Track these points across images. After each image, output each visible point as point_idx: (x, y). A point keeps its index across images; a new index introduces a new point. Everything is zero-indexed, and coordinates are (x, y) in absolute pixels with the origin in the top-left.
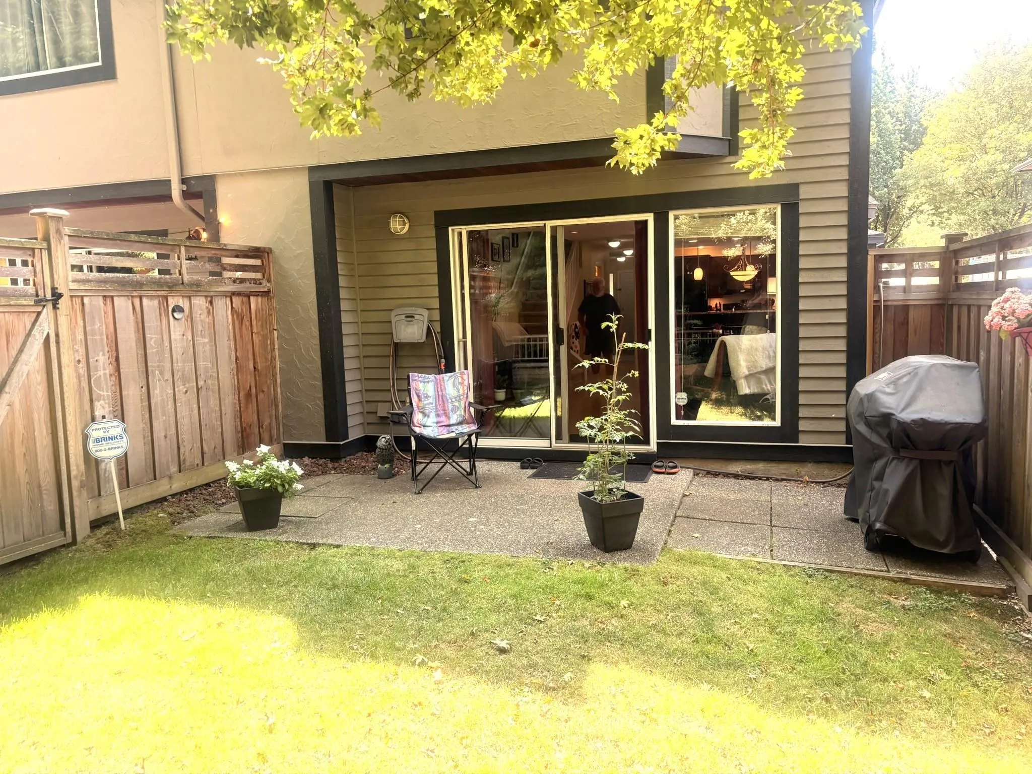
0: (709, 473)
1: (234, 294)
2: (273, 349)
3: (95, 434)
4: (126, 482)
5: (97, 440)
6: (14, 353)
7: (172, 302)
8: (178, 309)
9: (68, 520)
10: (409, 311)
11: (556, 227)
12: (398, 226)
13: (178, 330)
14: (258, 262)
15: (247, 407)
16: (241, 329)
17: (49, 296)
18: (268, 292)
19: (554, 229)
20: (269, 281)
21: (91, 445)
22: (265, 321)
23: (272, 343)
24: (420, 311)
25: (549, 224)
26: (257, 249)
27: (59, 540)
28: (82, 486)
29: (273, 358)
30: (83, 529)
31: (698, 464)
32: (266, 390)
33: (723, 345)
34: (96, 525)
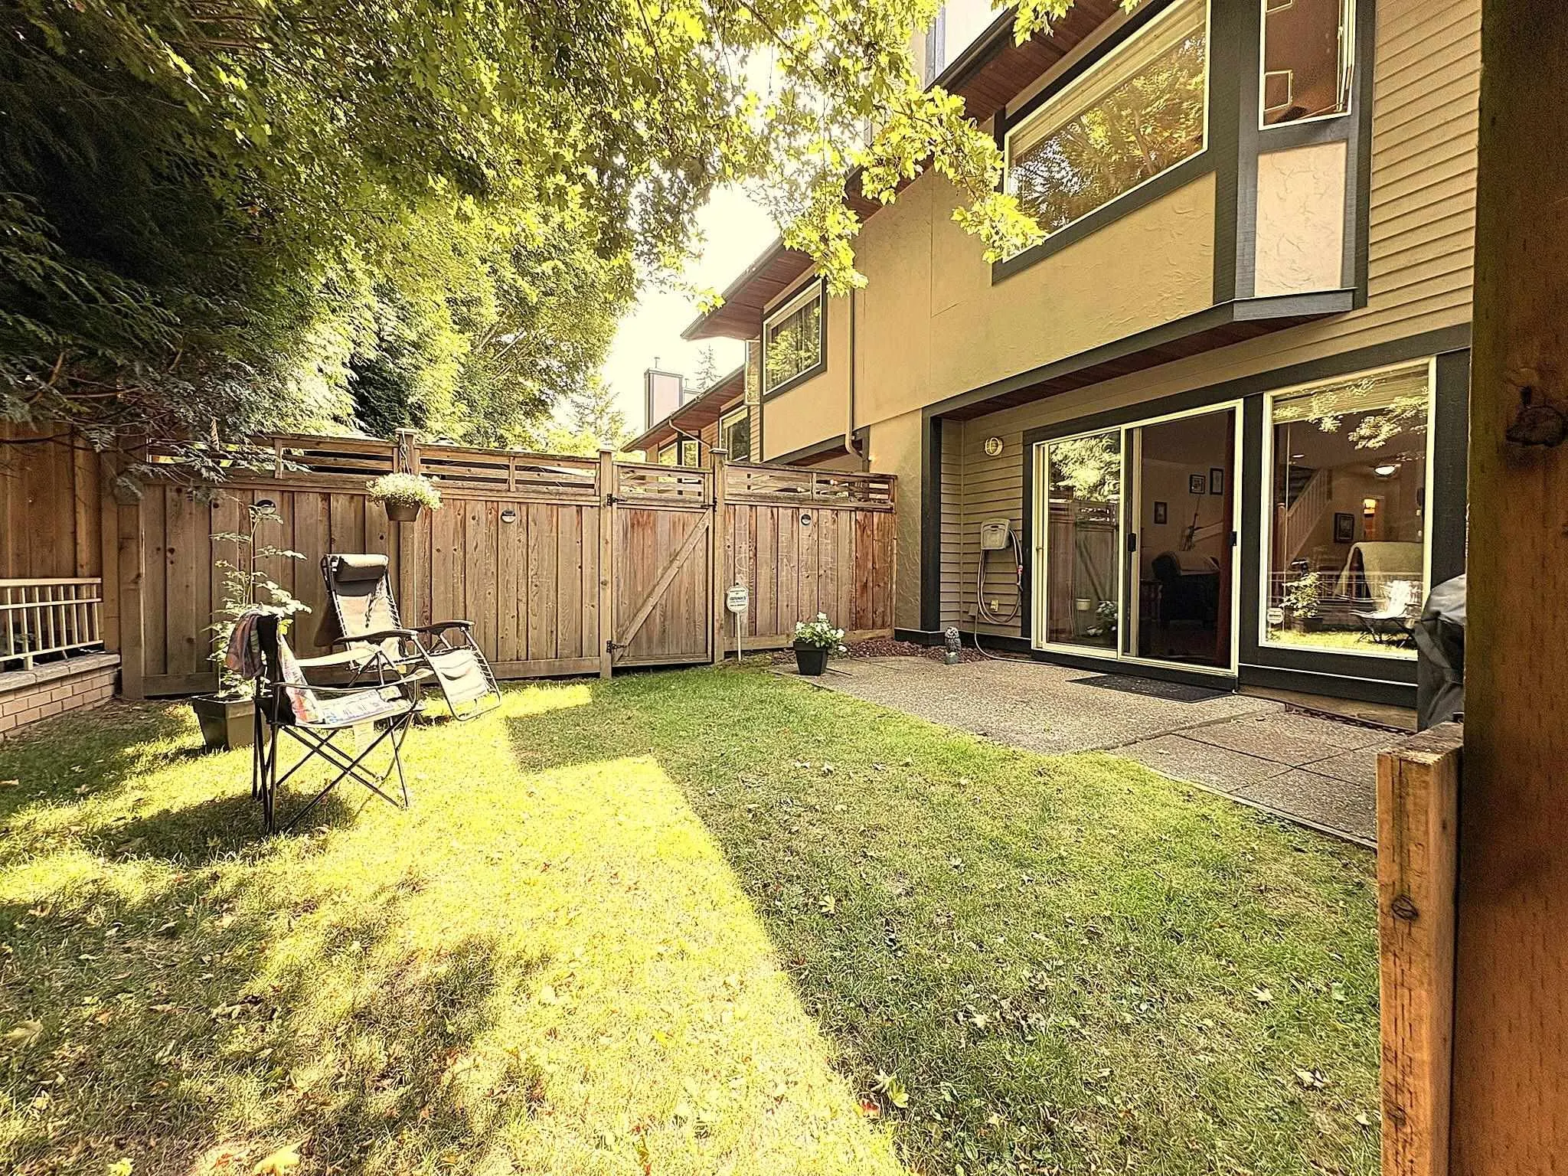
0: (1307, 711)
1: (857, 509)
2: (892, 554)
3: (732, 595)
4: (753, 632)
5: (732, 599)
6: (686, 537)
7: (802, 512)
8: (807, 517)
9: (710, 648)
10: (994, 521)
11: (1132, 429)
12: (993, 448)
13: (805, 532)
14: (886, 487)
15: (862, 596)
16: (862, 536)
17: (711, 503)
18: (892, 509)
19: (1129, 432)
20: (892, 501)
21: (729, 601)
22: (885, 531)
23: (892, 550)
24: (1003, 521)
25: (1124, 427)
26: (883, 476)
27: (702, 660)
28: (721, 627)
29: (892, 561)
30: (719, 656)
31: (1293, 698)
32: (882, 585)
33: (1358, 554)
34: (728, 654)
